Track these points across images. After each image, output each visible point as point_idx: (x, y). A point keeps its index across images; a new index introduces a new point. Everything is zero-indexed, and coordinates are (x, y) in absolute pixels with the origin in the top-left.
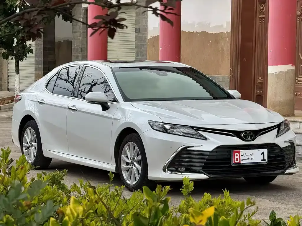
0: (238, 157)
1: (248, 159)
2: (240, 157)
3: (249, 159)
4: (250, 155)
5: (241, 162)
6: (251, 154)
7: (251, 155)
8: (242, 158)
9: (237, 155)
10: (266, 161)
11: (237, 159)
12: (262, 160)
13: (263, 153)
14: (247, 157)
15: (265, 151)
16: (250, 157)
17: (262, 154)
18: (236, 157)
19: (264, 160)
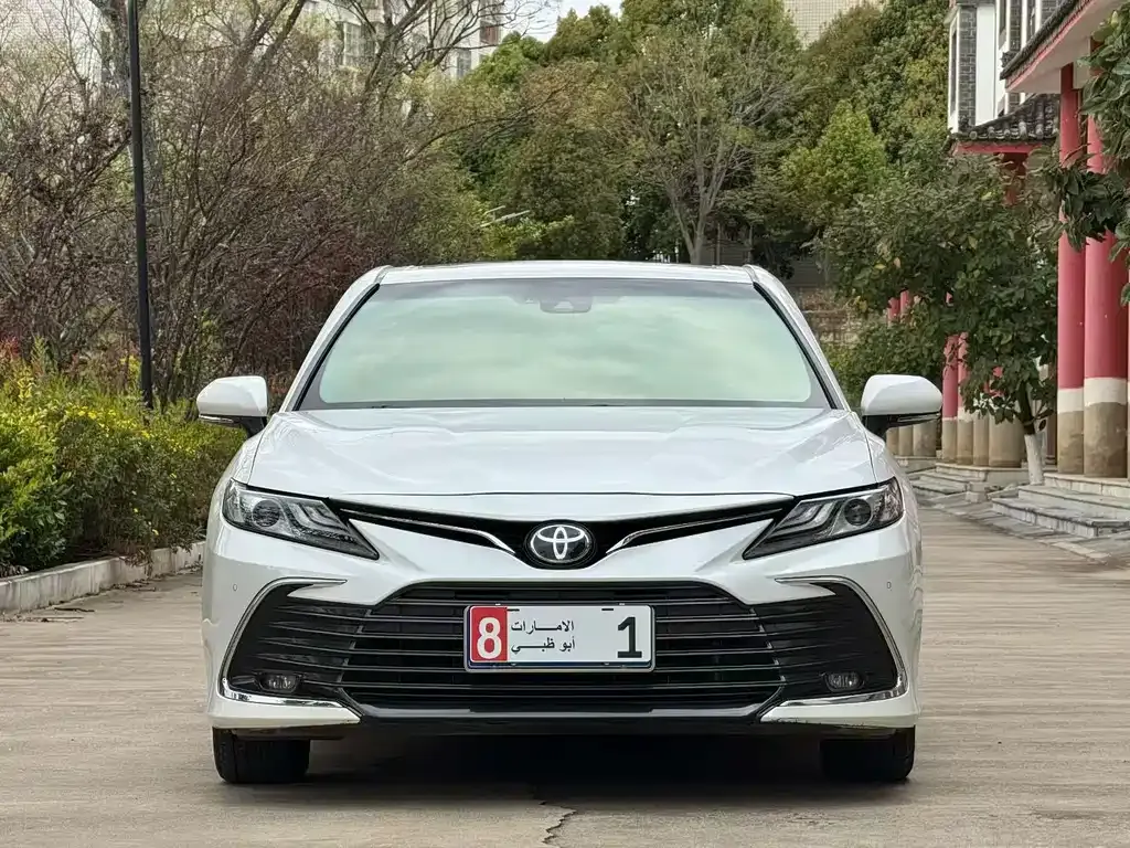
0: (494, 635)
1: (548, 647)
2: (503, 635)
3: (551, 645)
4: (560, 628)
5: (512, 658)
6: (566, 627)
7: (564, 627)
8: (514, 639)
9: (490, 628)
10: (646, 657)
11: (489, 646)
12: (621, 655)
13: (630, 623)
14: (541, 638)
15: (643, 614)
16: (560, 638)
17: (621, 627)
18: (485, 635)
19: (633, 653)
